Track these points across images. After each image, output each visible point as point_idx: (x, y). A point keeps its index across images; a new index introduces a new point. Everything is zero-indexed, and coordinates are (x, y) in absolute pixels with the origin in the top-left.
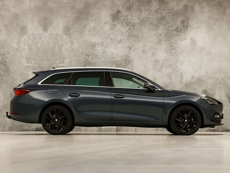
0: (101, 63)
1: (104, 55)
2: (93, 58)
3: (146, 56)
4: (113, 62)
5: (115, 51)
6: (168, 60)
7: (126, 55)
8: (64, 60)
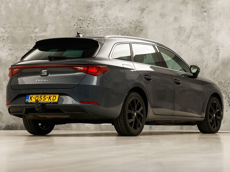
0: (100, 32)
1: (104, 20)
2: (89, 24)
3: (166, 22)
4: (118, 30)
5: (121, 15)
6: (197, 27)
7: (137, 20)
8: (46, 27)
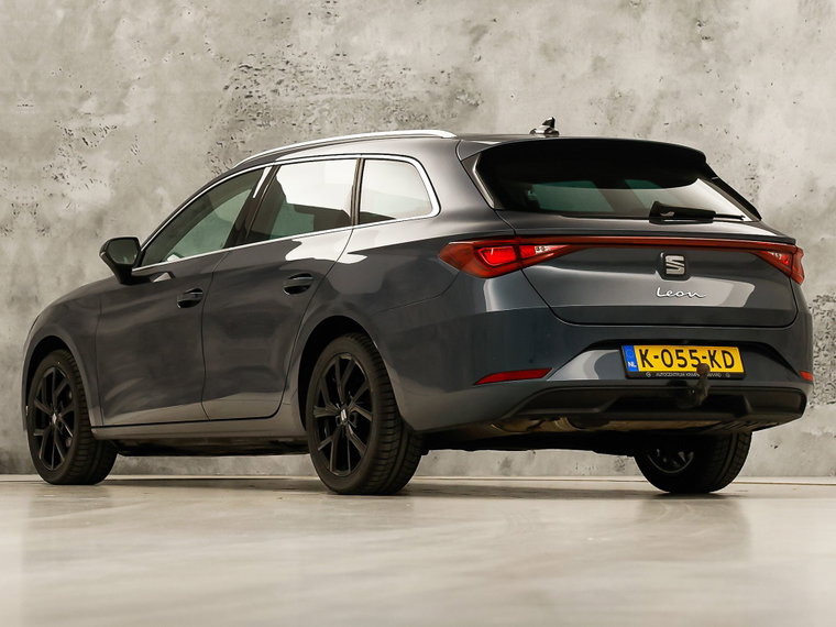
0: (320, 112)
1: (337, 70)
2: (280, 83)
3: (564, 76)
4: (385, 105)
5: (399, 50)
6: (677, 95)
7: (457, 70)
8: (124, 96)
